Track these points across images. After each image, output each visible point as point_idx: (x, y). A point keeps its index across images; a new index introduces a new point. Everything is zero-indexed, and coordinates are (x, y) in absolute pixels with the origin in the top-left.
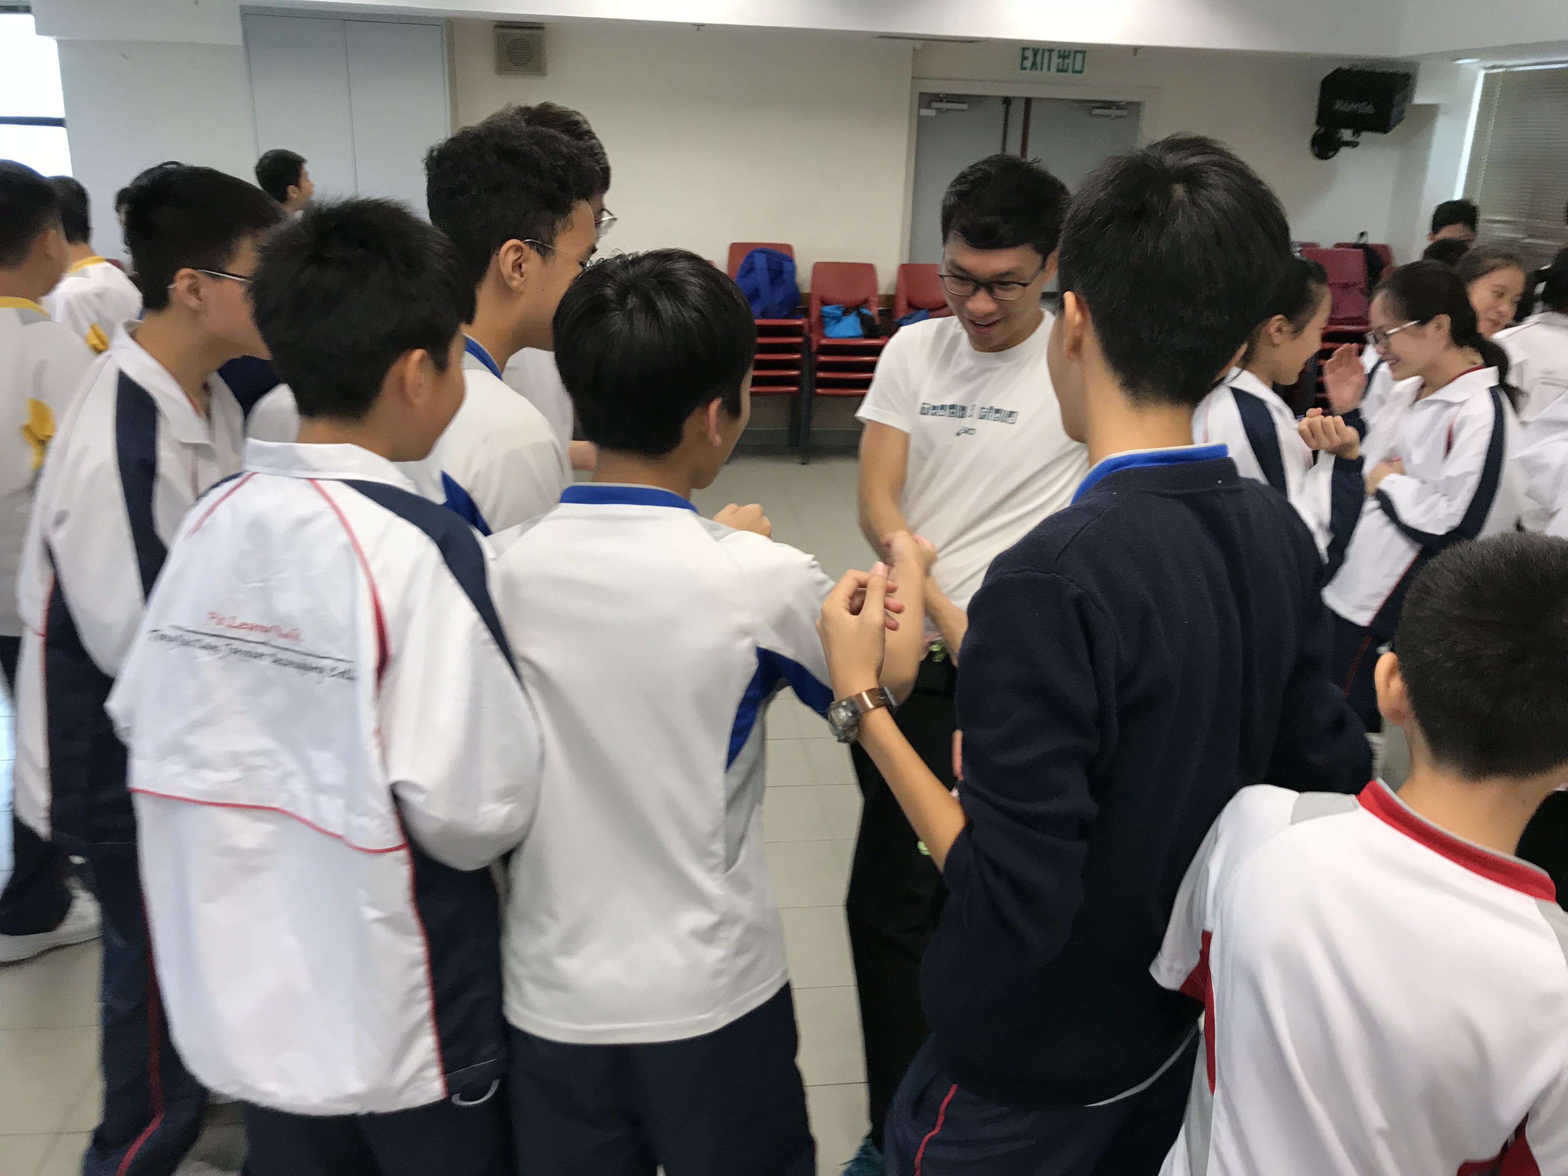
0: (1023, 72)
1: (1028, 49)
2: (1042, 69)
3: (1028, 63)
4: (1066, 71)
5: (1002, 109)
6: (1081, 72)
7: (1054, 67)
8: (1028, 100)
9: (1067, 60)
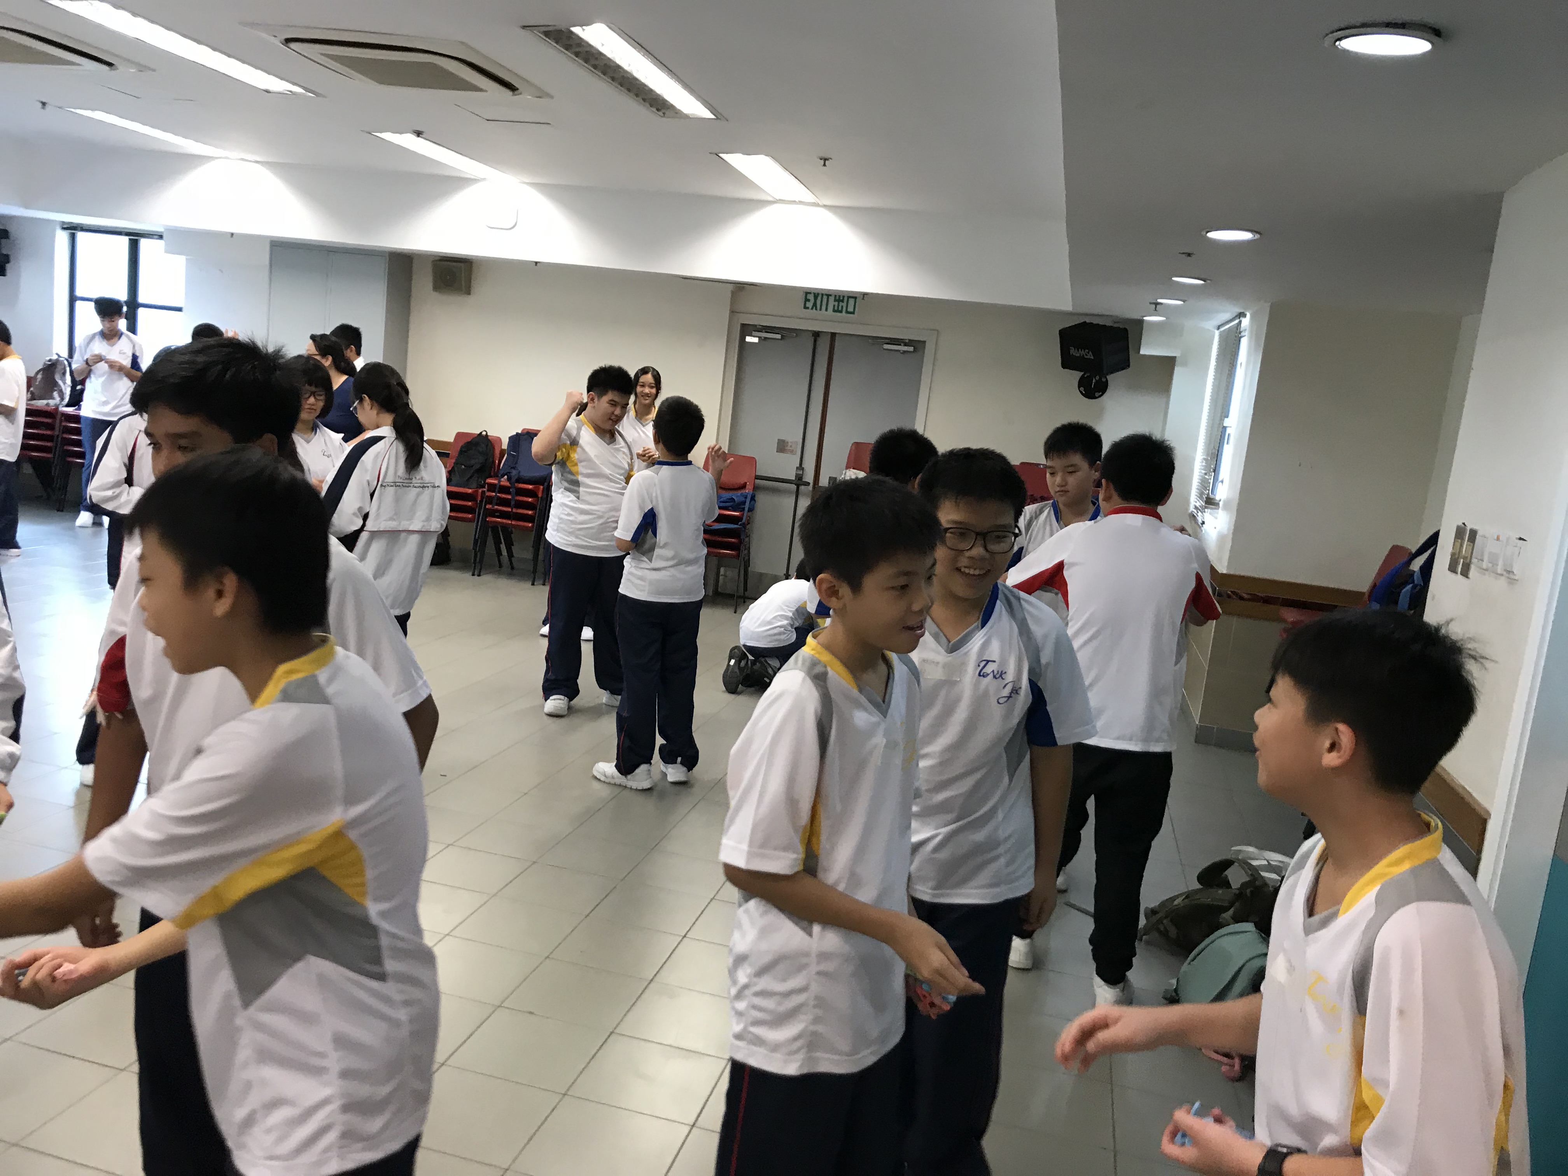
1: (810, 293)
2: (821, 310)
4: (841, 312)
5: (809, 339)
6: (853, 313)
8: (833, 335)
9: (841, 304)
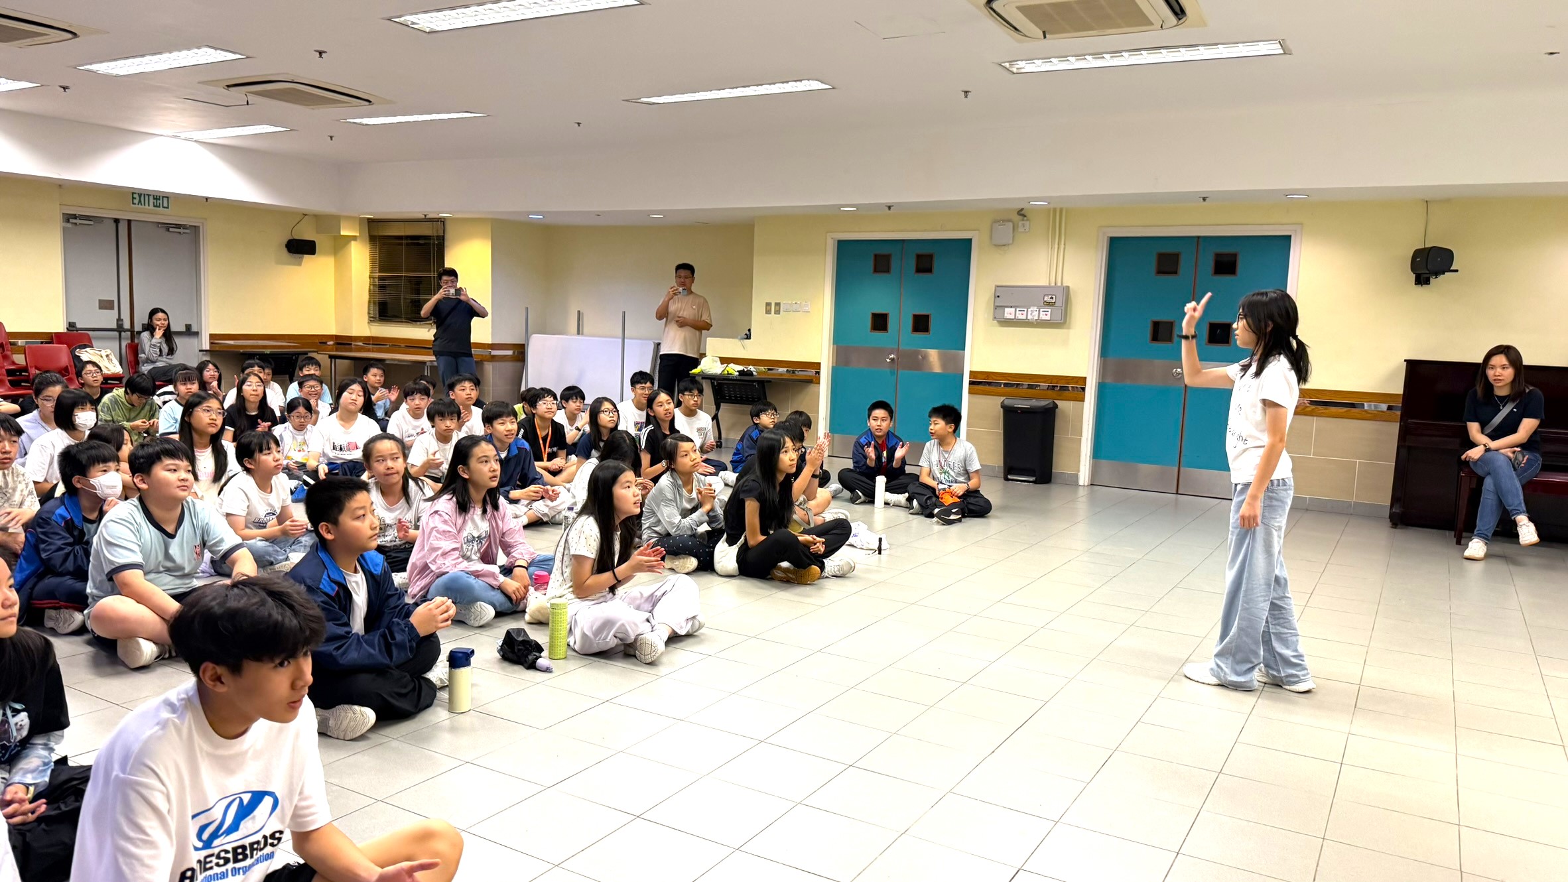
0: (133, 205)
1: (135, 193)
2: (145, 205)
3: (136, 201)
4: (159, 207)
5: (114, 225)
6: (168, 208)
7: (151, 204)
8: (129, 221)
9: (158, 201)
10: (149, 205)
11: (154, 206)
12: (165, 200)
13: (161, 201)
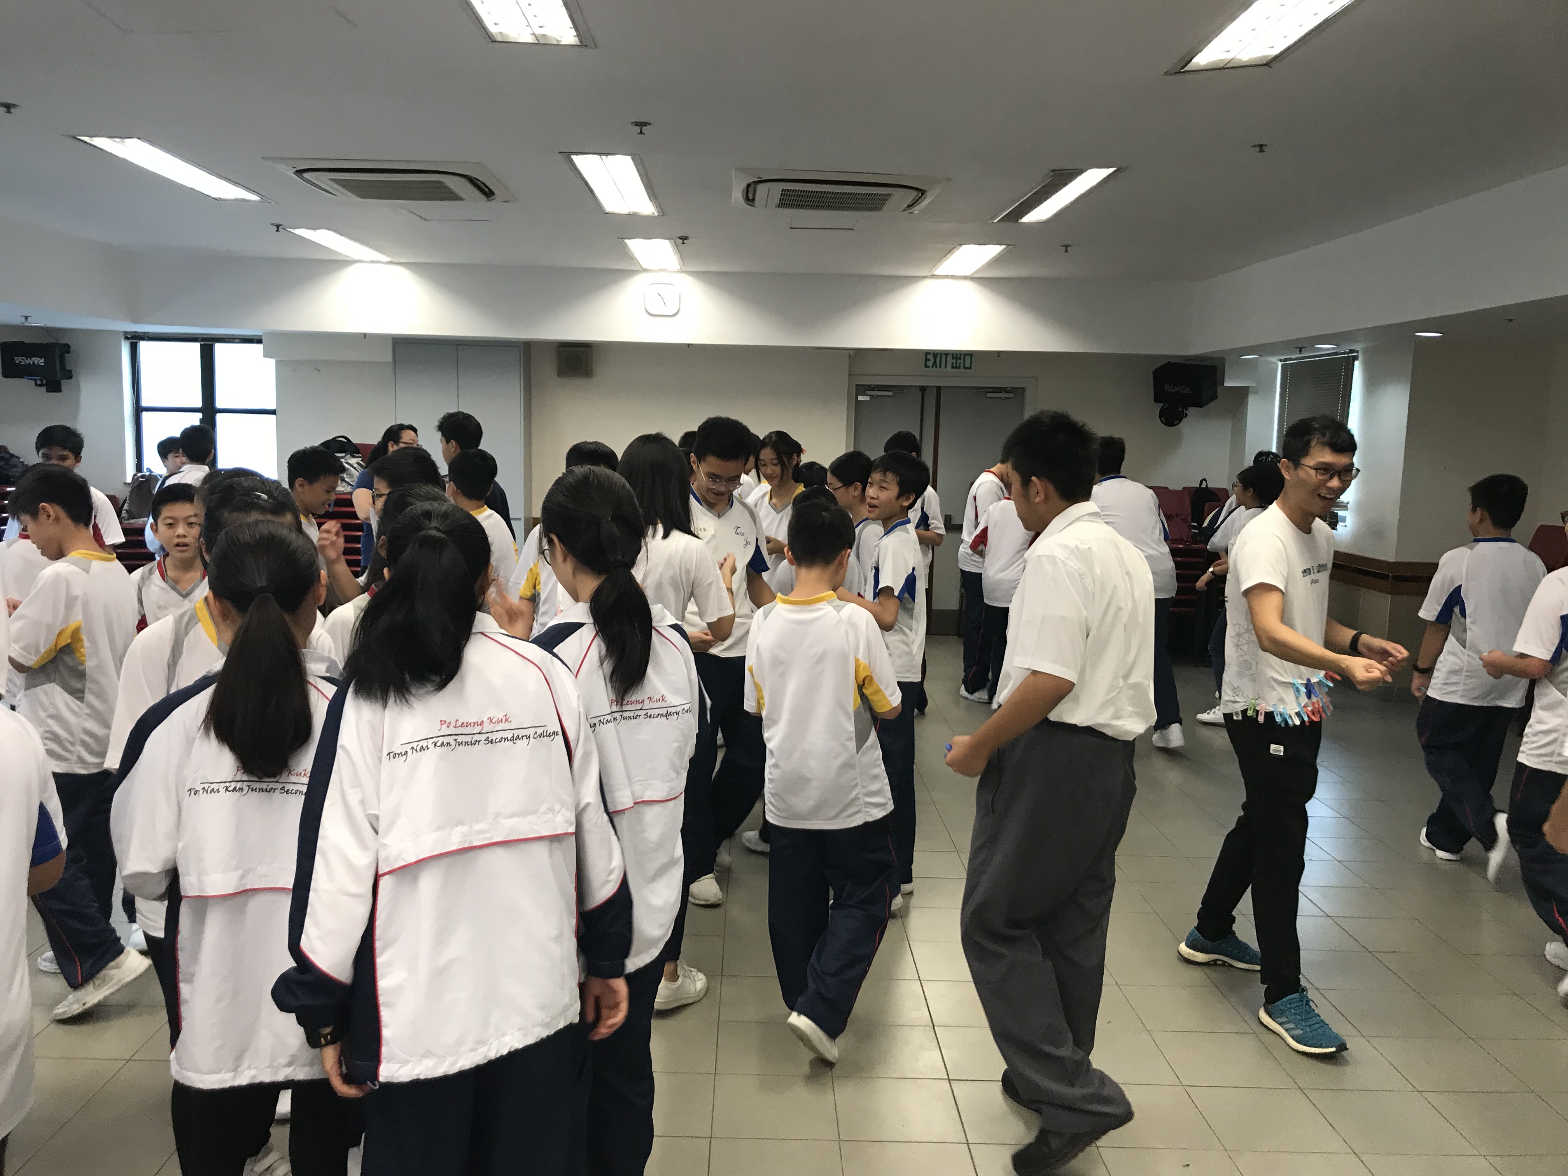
0: (927, 369)
1: (930, 353)
2: (940, 367)
3: (930, 364)
4: (959, 368)
5: (917, 393)
6: (970, 368)
7: (949, 366)
8: (939, 388)
9: (958, 361)
10: (946, 367)
11: (953, 367)
12: (968, 358)
13: (962, 362)
